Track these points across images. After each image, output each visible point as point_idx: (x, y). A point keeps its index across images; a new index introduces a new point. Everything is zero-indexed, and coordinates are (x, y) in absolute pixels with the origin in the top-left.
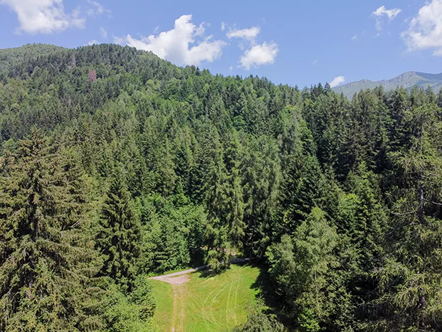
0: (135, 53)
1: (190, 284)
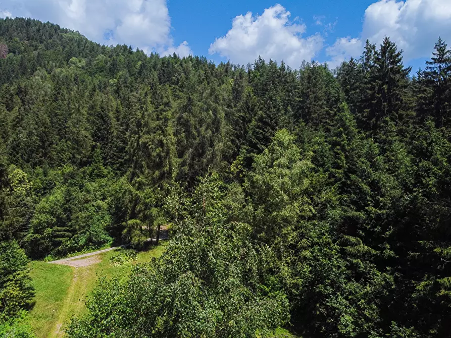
0: (58, 31)
1: (100, 265)
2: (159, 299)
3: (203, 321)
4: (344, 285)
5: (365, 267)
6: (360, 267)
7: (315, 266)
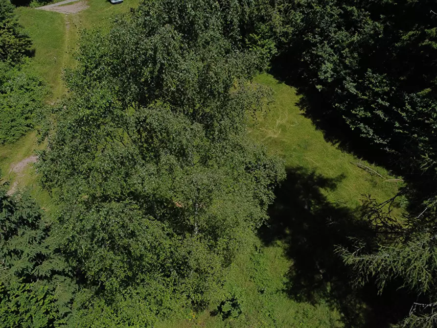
1: (88, 11)
2: (141, 52)
3: (185, 72)
4: (333, 35)
5: (358, 15)
6: (353, 16)
7: (308, 14)
